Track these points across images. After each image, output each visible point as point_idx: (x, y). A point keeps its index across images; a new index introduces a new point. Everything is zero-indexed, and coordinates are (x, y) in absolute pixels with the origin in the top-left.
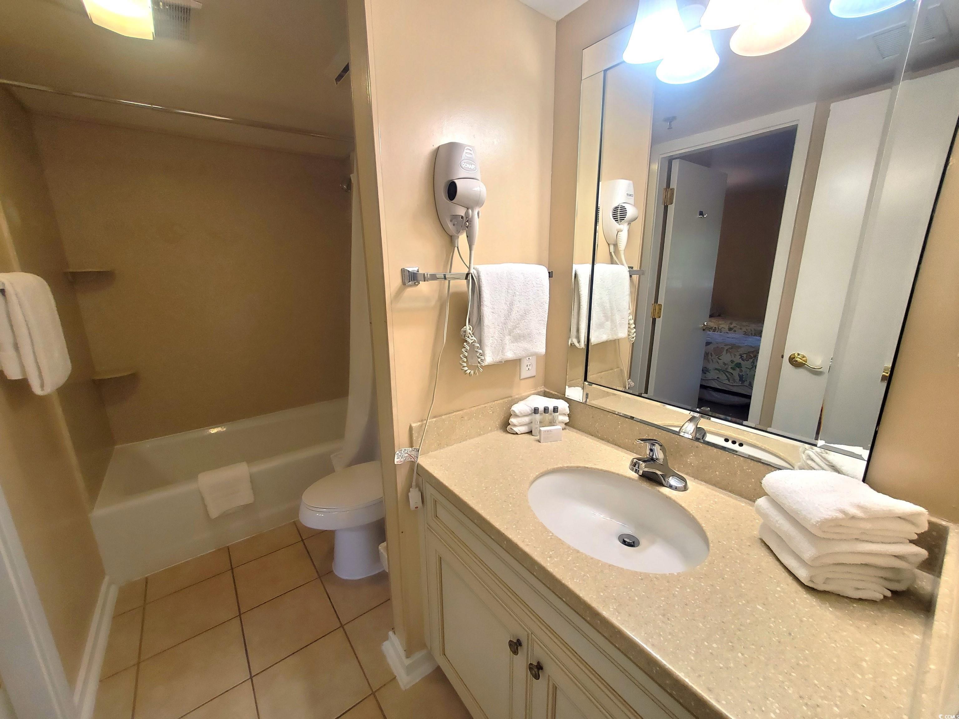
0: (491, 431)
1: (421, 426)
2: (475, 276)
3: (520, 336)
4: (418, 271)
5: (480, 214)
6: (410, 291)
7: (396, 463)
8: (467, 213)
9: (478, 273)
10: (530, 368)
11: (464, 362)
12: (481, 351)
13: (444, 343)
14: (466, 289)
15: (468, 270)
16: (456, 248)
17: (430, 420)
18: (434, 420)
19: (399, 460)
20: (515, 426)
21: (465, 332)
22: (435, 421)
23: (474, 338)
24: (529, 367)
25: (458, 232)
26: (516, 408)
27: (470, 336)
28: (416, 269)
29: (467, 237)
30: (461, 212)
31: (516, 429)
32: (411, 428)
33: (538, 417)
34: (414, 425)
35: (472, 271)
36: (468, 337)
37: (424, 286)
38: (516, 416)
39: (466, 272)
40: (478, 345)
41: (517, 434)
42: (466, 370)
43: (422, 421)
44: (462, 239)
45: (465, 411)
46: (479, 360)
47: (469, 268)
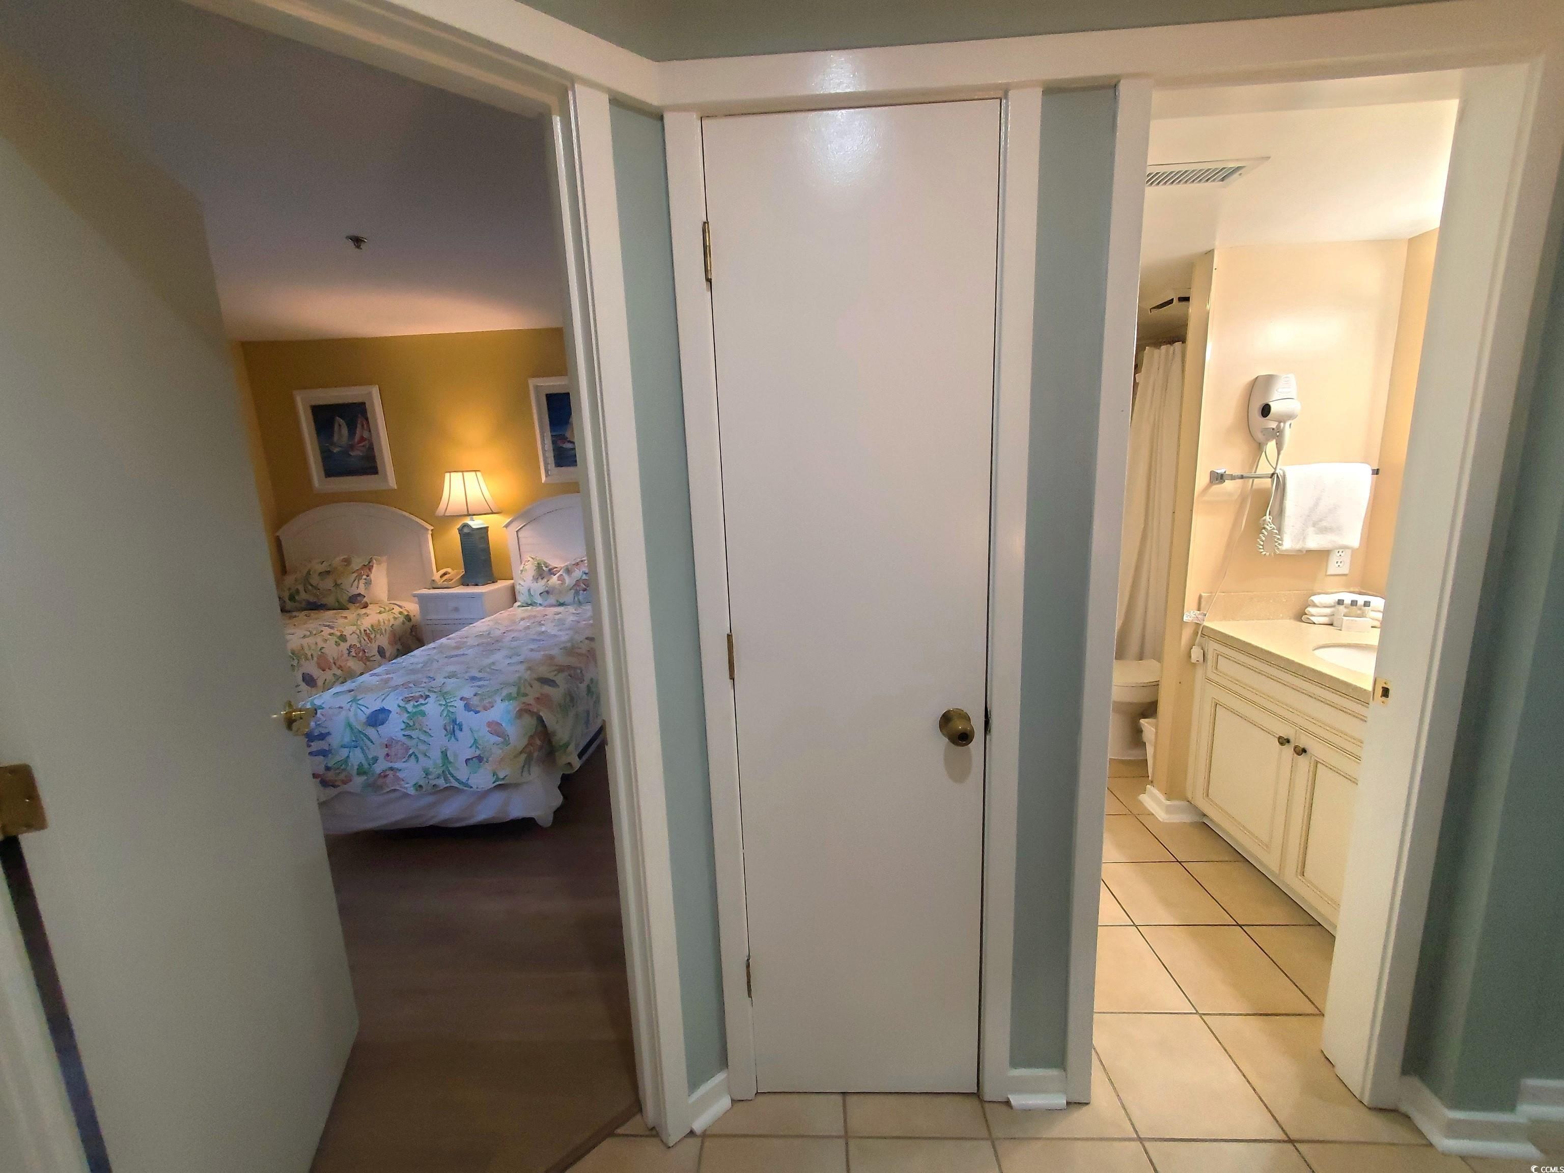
0: (1282, 618)
1: (1211, 596)
2: (1281, 476)
3: (1326, 528)
4: (1225, 472)
5: (1292, 426)
6: (1217, 488)
7: (1184, 620)
8: (1278, 426)
9: (1284, 473)
10: (1341, 565)
11: (1260, 545)
12: (1279, 537)
13: (1242, 529)
14: (1270, 486)
15: (1274, 470)
16: (1264, 453)
17: (1220, 594)
18: (1223, 594)
19: (1187, 618)
20: (1312, 615)
21: (1265, 520)
22: (1224, 596)
23: (1273, 526)
24: (1339, 564)
25: (1268, 440)
26: (1316, 599)
27: (1269, 525)
28: (1224, 471)
29: (1277, 444)
30: (1274, 425)
31: (1313, 619)
32: (1200, 597)
33: (1341, 608)
34: (1203, 594)
35: (1277, 472)
36: (1268, 525)
37: (1228, 485)
38: (1315, 606)
39: (1272, 472)
40: (1277, 532)
41: (1314, 623)
42: (1262, 552)
43: (1211, 593)
44: (1271, 446)
45: (1255, 593)
46: (1276, 544)
47: (1275, 469)
